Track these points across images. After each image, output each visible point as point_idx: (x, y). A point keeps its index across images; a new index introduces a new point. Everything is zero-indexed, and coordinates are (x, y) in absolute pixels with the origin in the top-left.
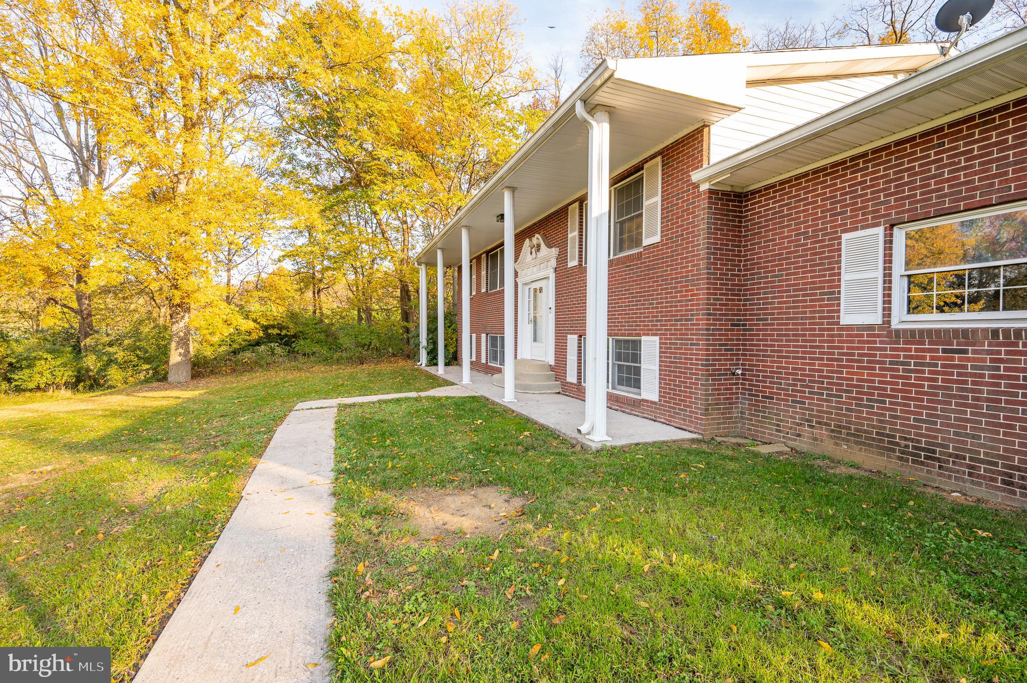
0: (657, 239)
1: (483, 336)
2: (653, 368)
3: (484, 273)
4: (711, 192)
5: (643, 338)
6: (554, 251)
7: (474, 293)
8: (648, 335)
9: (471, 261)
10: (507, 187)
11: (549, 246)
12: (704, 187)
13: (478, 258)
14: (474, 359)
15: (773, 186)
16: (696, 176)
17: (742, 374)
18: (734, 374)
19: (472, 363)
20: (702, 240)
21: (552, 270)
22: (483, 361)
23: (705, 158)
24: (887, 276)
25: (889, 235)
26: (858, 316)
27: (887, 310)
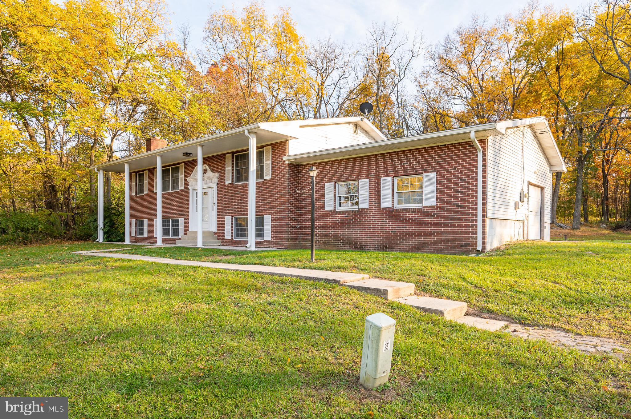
0: (270, 177)
2: (269, 227)
3: (156, 180)
4: (289, 164)
5: (265, 216)
6: (217, 175)
7: (146, 193)
8: (266, 214)
10: (200, 145)
11: (214, 172)
12: (287, 162)
13: (151, 170)
14: (146, 236)
15: (308, 165)
16: (284, 158)
17: (300, 228)
18: (297, 228)
20: (286, 180)
21: (216, 184)
23: (287, 153)
24: (335, 196)
25: (335, 185)
26: (329, 207)
27: (335, 206)
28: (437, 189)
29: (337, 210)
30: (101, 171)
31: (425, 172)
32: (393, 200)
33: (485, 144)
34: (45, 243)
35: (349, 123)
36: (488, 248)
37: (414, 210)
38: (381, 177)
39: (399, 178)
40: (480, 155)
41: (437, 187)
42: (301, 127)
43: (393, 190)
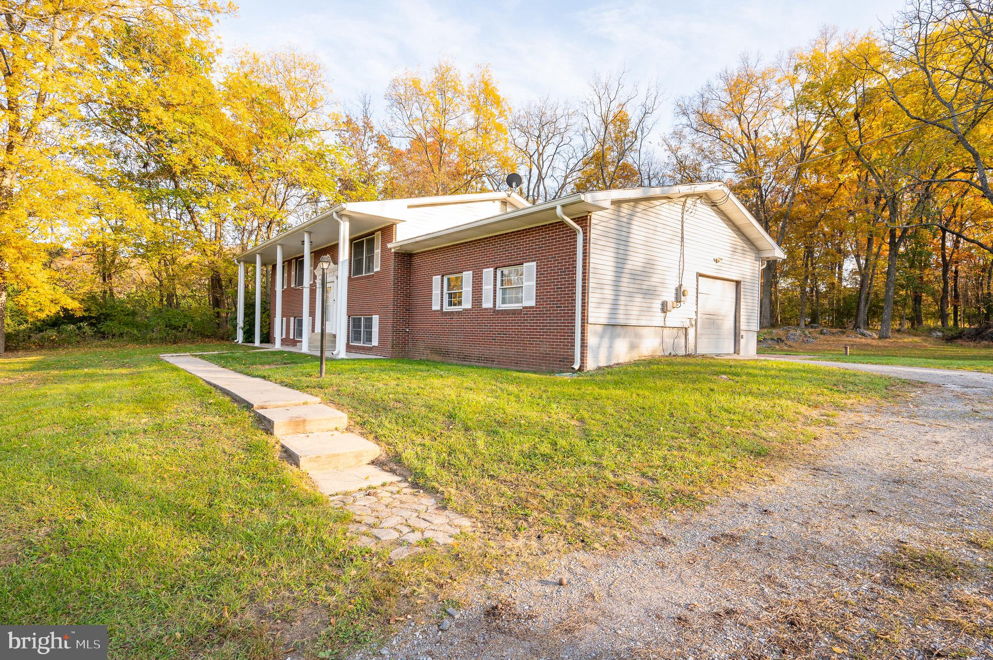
0: (379, 269)
1: (292, 319)
2: (377, 331)
3: (293, 273)
4: (395, 253)
5: (373, 316)
7: (285, 287)
8: (375, 314)
9: (283, 263)
10: (306, 231)
11: (335, 264)
12: (393, 250)
13: (290, 262)
14: (284, 336)
15: (419, 253)
16: (391, 246)
18: (406, 331)
19: (282, 340)
20: (392, 273)
22: (291, 337)
23: (394, 240)
24: (442, 293)
25: (442, 279)
26: (436, 307)
27: (442, 305)
28: (537, 284)
29: (444, 310)
30: (242, 263)
31: (526, 262)
32: (495, 299)
33: (586, 223)
34: (193, 342)
35: (494, 200)
36: (590, 365)
37: (514, 312)
38: (484, 268)
39: (502, 269)
40: (580, 238)
41: (537, 281)
42: (409, 207)
43: (495, 285)
